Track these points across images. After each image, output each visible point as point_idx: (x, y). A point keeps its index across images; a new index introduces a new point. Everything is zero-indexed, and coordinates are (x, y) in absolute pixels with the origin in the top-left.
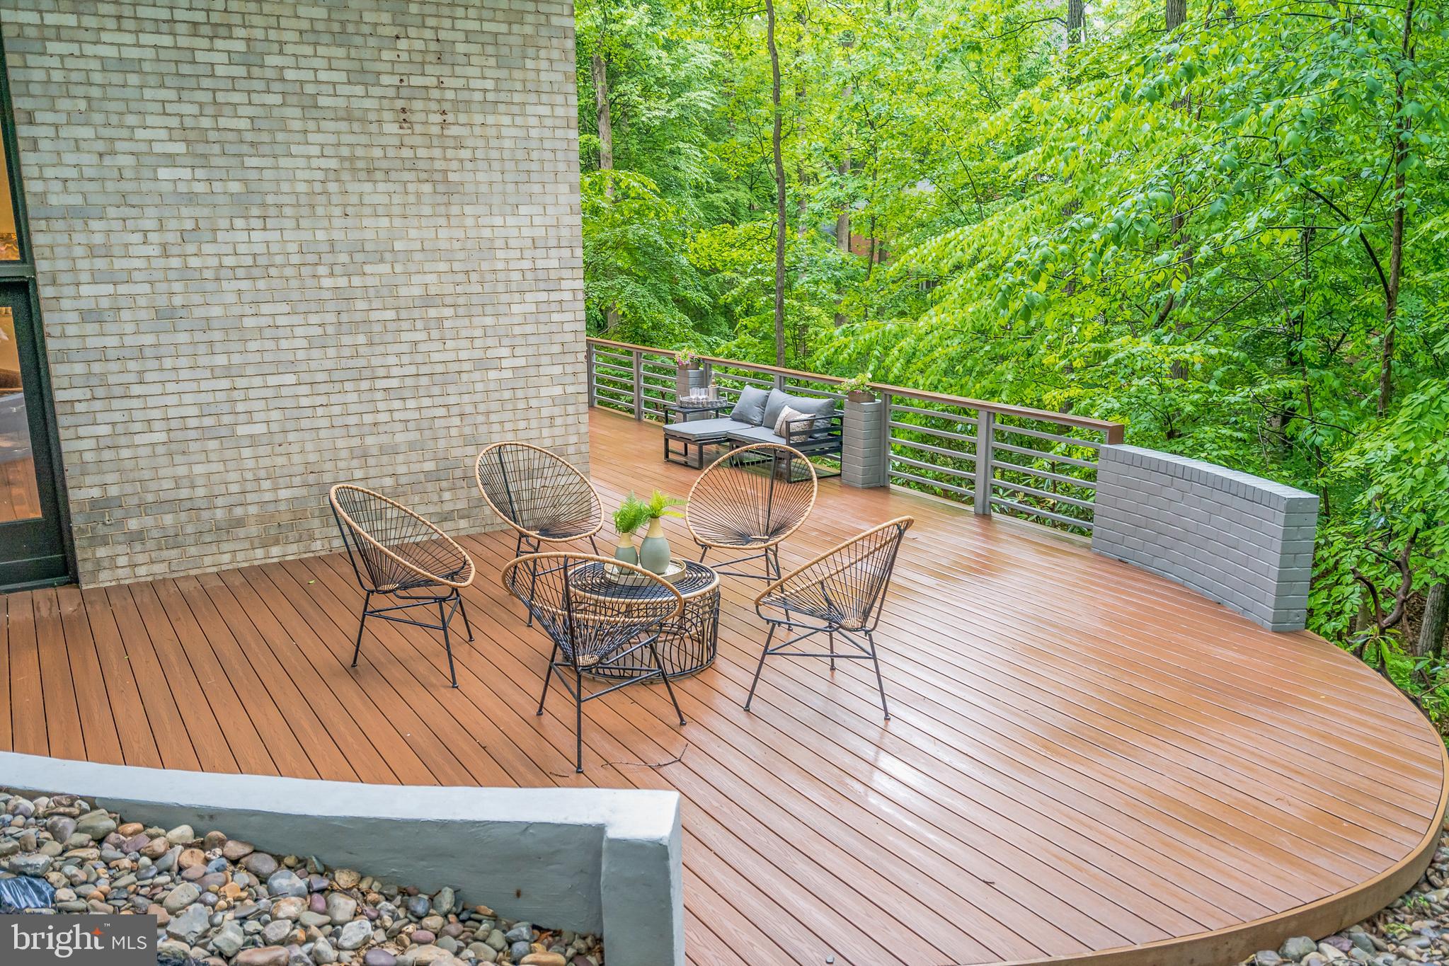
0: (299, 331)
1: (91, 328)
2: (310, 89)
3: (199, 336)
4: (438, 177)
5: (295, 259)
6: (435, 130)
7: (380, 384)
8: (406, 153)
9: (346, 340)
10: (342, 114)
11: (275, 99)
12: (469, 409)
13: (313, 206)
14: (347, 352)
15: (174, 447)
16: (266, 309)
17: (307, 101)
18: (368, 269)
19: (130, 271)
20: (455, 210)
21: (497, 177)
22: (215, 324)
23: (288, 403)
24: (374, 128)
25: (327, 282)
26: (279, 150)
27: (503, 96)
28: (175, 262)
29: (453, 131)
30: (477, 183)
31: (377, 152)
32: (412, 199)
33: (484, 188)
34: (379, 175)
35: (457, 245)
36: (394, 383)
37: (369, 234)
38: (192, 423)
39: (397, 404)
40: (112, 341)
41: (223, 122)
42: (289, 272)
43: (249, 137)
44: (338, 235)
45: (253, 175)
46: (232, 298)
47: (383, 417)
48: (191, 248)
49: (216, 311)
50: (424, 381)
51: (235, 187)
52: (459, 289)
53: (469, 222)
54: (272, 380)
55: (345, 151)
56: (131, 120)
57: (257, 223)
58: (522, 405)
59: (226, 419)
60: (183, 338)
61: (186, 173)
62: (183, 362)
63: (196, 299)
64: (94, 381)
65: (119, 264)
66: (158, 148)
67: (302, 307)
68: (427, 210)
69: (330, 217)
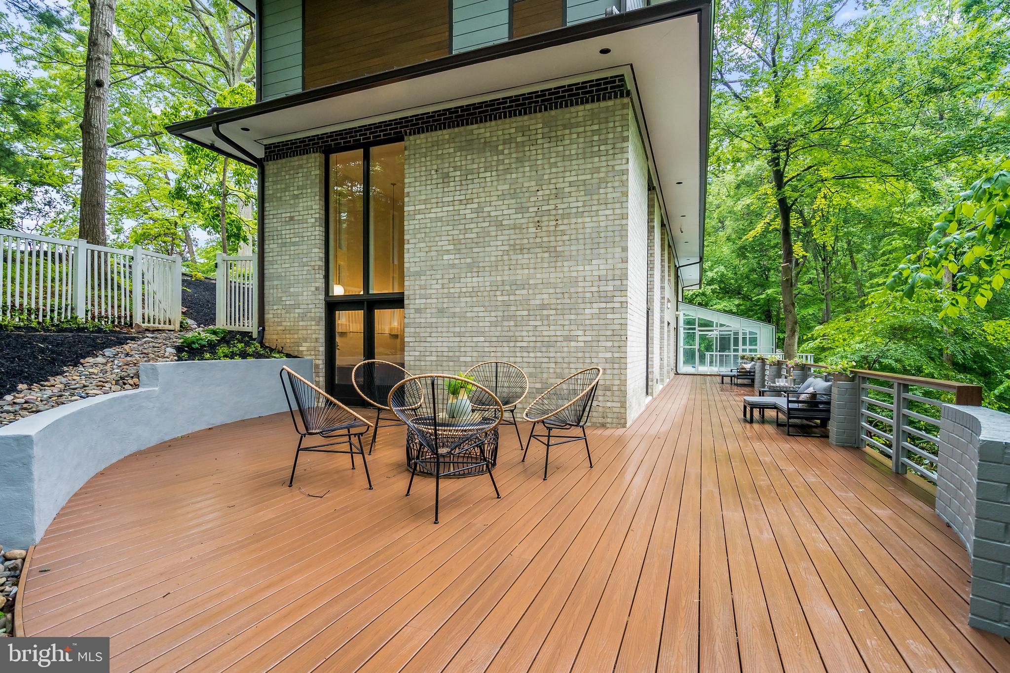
0: (487, 319)
1: (418, 315)
2: (500, 218)
3: (451, 320)
4: (552, 249)
5: (488, 289)
6: (552, 228)
7: (519, 344)
8: (538, 240)
9: (506, 323)
10: (512, 226)
11: (487, 224)
12: (559, 360)
13: (497, 266)
14: (506, 329)
15: (438, 363)
16: (475, 309)
17: (498, 223)
18: (517, 292)
19: (431, 294)
20: (559, 264)
21: (581, 247)
22: (457, 315)
23: (480, 349)
24: (525, 231)
25: (500, 298)
26: (486, 244)
27: (587, 209)
28: (446, 291)
29: (561, 228)
30: (571, 251)
31: (525, 241)
32: (539, 260)
33: (574, 253)
34: (525, 251)
35: (559, 281)
36: (525, 344)
37: (519, 277)
38: (445, 354)
39: (525, 354)
40: (423, 320)
41: (467, 236)
42: (486, 294)
43: (475, 240)
44: (506, 278)
45: (475, 255)
46: (463, 305)
47: (519, 360)
48: (451, 285)
49: (457, 310)
50: (539, 344)
51: (469, 260)
52: (559, 301)
53: (566, 269)
54: (475, 339)
55: (512, 242)
56: (437, 239)
57: (475, 274)
58: (588, 361)
59: (457, 354)
60: (445, 320)
61: (452, 257)
62: (445, 329)
63: (452, 305)
64: (416, 335)
65: (429, 291)
66: (444, 248)
67: (489, 309)
68: (546, 265)
69: (503, 270)
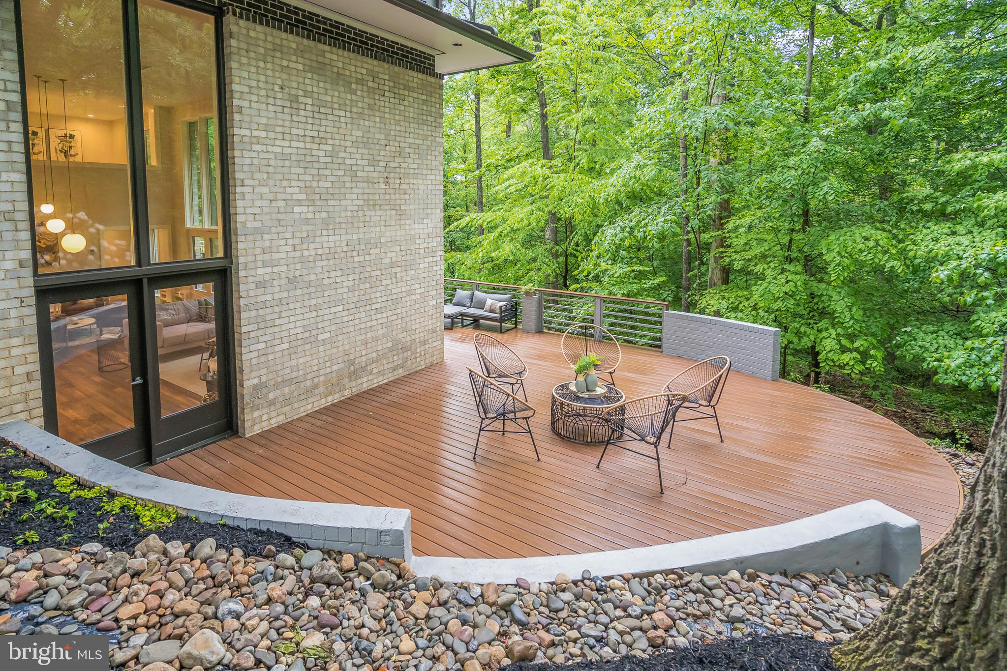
0: (345, 284)
1: (260, 291)
2: (354, 168)
3: (306, 291)
4: (397, 207)
5: (345, 249)
6: (397, 186)
7: (374, 306)
8: (387, 197)
9: (362, 287)
10: (365, 179)
11: (341, 173)
12: (404, 315)
13: (353, 223)
14: (362, 292)
15: (291, 350)
16: (333, 274)
17: (353, 174)
18: (372, 251)
19: (279, 260)
20: (403, 222)
21: (417, 207)
22: (312, 284)
23: (339, 321)
24: (376, 186)
25: (356, 259)
26: (342, 197)
27: (420, 171)
28: (298, 254)
29: (404, 186)
30: (410, 210)
31: (377, 197)
32: (388, 218)
33: (413, 212)
34: (377, 207)
35: (403, 238)
36: (378, 306)
37: (373, 235)
38: (300, 336)
39: (379, 316)
40: (269, 297)
41: (322, 184)
42: (343, 255)
43: (331, 191)
44: (361, 236)
45: (331, 209)
46: (319, 270)
47: (374, 323)
48: (305, 246)
49: (313, 277)
50: (389, 303)
51: (324, 215)
52: (403, 259)
53: (407, 227)
54: (333, 310)
55: (366, 197)
56: (285, 183)
57: (331, 232)
58: (422, 310)
59: (314, 332)
60: (299, 292)
61: (305, 209)
62: (298, 305)
63: (305, 272)
64: (260, 320)
65: (276, 256)
66: (295, 197)
67: (346, 272)
68: (393, 223)
69: (359, 228)
